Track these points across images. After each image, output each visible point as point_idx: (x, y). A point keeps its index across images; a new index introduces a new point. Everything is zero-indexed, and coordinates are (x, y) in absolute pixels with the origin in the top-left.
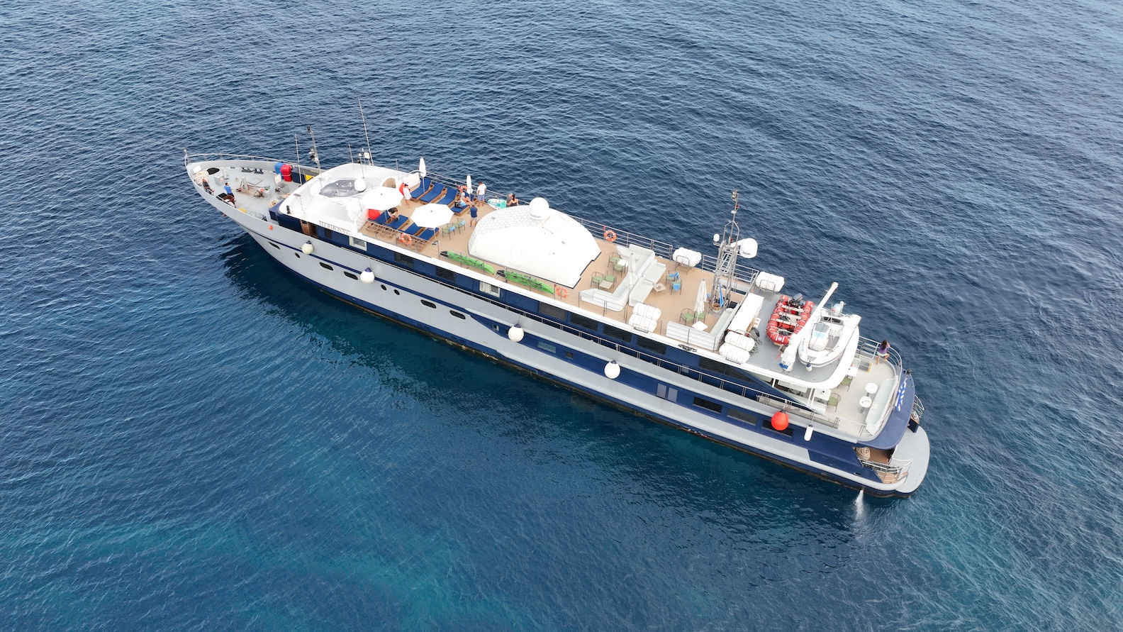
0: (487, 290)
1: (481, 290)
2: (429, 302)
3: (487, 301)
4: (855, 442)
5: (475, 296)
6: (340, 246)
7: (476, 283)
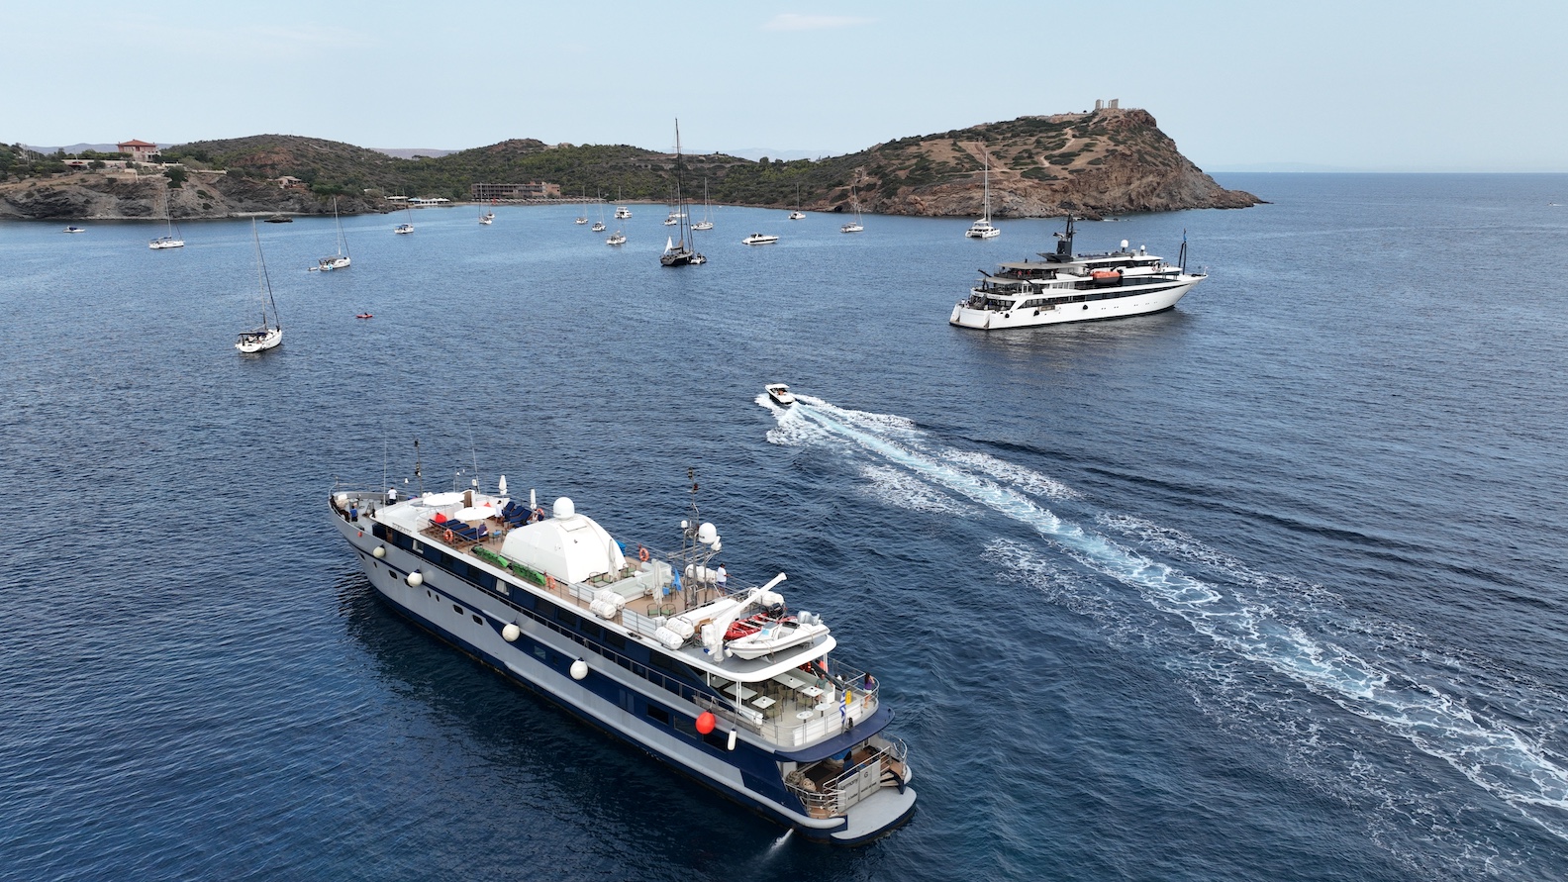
0: (501, 588)
1: (498, 589)
2: (460, 606)
3: (496, 597)
4: (772, 751)
5: (489, 594)
6: (402, 548)
7: (494, 579)
